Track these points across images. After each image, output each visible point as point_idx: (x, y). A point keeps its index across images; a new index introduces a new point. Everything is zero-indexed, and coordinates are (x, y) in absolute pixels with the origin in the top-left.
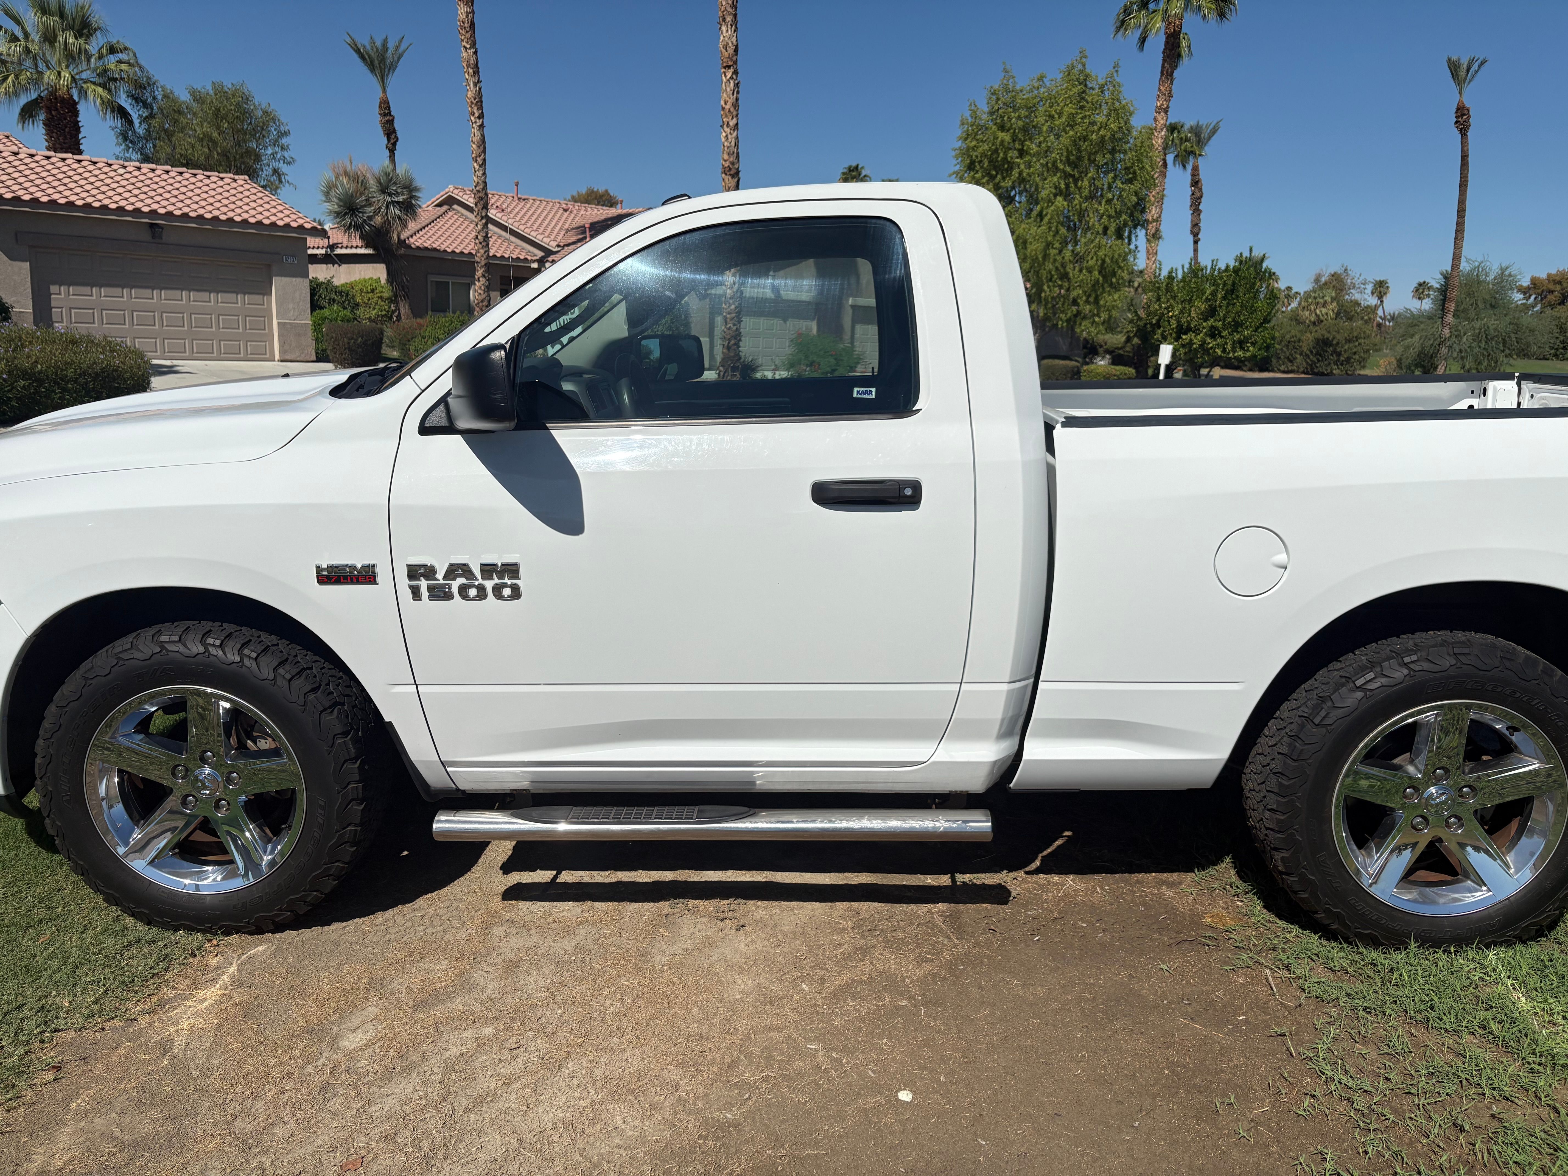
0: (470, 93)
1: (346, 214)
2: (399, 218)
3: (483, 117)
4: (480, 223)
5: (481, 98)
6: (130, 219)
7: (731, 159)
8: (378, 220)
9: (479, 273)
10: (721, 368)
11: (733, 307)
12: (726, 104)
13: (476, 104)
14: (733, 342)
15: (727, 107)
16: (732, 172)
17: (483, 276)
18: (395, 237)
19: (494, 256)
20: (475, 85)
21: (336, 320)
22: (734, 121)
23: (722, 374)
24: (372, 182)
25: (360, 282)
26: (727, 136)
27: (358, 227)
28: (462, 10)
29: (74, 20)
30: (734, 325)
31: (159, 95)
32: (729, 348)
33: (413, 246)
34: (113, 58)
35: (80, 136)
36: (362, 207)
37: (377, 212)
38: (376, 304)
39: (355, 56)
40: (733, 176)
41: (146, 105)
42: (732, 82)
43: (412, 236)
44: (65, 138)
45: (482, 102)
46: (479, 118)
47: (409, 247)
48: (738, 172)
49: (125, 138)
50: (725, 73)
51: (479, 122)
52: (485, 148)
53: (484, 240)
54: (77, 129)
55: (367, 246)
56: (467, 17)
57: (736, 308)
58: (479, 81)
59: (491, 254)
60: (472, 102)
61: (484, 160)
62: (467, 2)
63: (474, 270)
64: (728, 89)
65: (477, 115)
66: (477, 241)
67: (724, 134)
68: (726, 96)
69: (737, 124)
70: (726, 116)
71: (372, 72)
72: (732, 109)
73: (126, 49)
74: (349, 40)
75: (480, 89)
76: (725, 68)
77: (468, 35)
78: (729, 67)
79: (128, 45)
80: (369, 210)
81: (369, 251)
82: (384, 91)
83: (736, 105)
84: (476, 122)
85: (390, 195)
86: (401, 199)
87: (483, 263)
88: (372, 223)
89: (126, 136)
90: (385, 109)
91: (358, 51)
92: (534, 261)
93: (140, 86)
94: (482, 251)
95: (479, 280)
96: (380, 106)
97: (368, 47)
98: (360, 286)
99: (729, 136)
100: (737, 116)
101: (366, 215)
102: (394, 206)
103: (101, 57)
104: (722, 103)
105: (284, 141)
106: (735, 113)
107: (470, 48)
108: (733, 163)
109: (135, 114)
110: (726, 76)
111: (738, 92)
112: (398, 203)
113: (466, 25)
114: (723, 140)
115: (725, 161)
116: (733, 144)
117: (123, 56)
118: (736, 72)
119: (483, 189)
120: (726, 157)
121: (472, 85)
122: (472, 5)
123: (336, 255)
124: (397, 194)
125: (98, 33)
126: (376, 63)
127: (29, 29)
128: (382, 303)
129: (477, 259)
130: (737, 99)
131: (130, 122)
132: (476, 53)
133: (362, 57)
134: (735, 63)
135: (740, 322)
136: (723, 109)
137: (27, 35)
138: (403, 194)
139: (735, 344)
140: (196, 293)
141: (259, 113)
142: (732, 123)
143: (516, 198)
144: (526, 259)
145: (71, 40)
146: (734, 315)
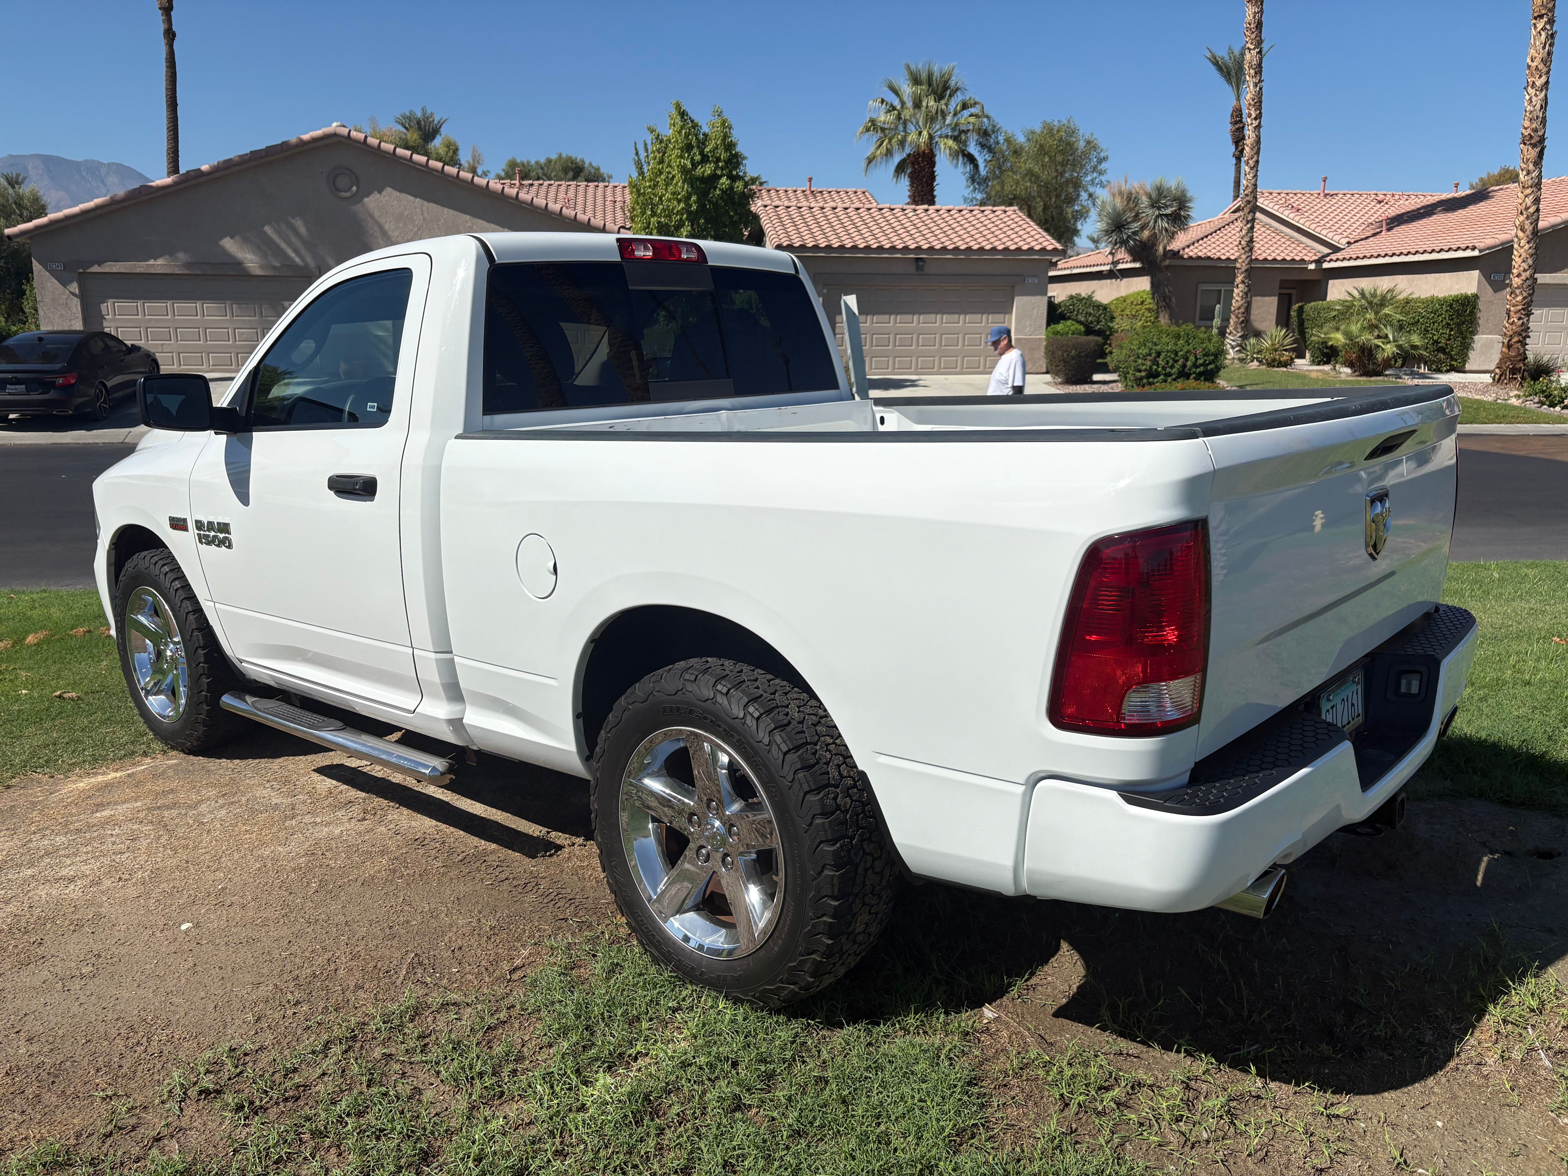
0: (1249, 95)
1: (1113, 231)
2: (1166, 230)
3: (1260, 118)
4: (1245, 228)
5: (1260, 98)
6: (899, 256)
7: (1534, 126)
8: (1146, 234)
9: (1239, 279)
10: (1497, 371)
11: (1520, 298)
12: (1532, 61)
13: (1254, 105)
14: (1516, 339)
15: (1534, 64)
16: (1533, 141)
17: (1243, 282)
18: (1161, 249)
19: (1256, 259)
20: (1256, 85)
21: (1067, 333)
22: (1544, 79)
23: (1497, 377)
24: (1144, 199)
25: (1132, 295)
26: (1530, 99)
27: (1123, 243)
28: (1250, 11)
29: (938, 86)
30: (1520, 319)
31: (1001, 139)
32: (1509, 346)
33: (1185, 256)
34: (966, 113)
35: (935, 184)
36: (1128, 223)
37: (1143, 228)
38: (1143, 315)
39: (1213, 68)
40: (1534, 146)
41: (990, 150)
42: (1543, 33)
43: (1188, 247)
44: (923, 187)
45: (1261, 102)
46: (1256, 119)
47: (1182, 257)
48: (1542, 139)
49: (973, 181)
50: (1535, 24)
51: (1256, 123)
52: (1259, 149)
53: (1248, 245)
54: (933, 178)
55: (1134, 261)
56: (1254, 17)
57: (1524, 298)
58: (1260, 81)
59: (1253, 257)
60: (1250, 104)
61: (1257, 162)
62: (1256, 2)
63: (1235, 276)
64: (1538, 43)
65: (1253, 116)
66: (1240, 247)
67: (1527, 97)
68: (1535, 52)
69: (1547, 83)
70: (1532, 75)
71: (1228, 81)
72: (1541, 66)
73: (975, 103)
74: (1209, 55)
75: (1261, 89)
76: (1535, 18)
77: (1253, 36)
78: (1541, 16)
79: (977, 100)
80: (1136, 226)
81: (1138, 265)
82: (1238, 99)
83: (1547, 60)
84: (1252, 124)
85: (1159, 208)
86: (1169, 211)
87: (1243, 270)
88: (1137, 238)
89: (974, 178)
90: (1237, 116)
91: (1216, 63)
92: (1312, 262)
93: (985, 134)
94: (1244, 257)
95: (1238, 287)
96: (1232, 115)
97: (1227, 58)
98: (1132, 299)
99: (1534, 99)
100: (1548, 73)
101: (1130, 231)
102: (1162, 219)
103: (955, 114)
104: (1529, 60)
105: (1103, 166)
106: (1545, 70)
107: (1254, 49)
108: (1536, 130)
109: (982, 158)
110: (1535, 27)
111: (1551, 45)
112: (1166, 215)
113: (1252, 26)
114: (1526, 104)
115: (1526, 128)
116: (1538, 107)
117: (972, 110)
118: (1551, 22)
119: (1251, 193)
120: (1527, 123)
121: (1252, 87)
122: (1262, 4)
123: (1118, 270)
124: (1166, 207)
125: (959, 93)
126: (1233, 73)
127: (905, 98)
128: (1149, 315)
129: (1238, 265)
130: (1550, 53)
131: (976, 167)
132: (1260, 52)
133: (1220, 68)
134: (1552, 10)
135: (1529, 314)
136: (1529, 67)
137: (903, 103)
138: (1172, 207)
139: (1519, 341)
140: (948, 316)
141: (1082, 144)
142: (1539, 83)
143: (1322, 194)
144: (1302, 260)
145: (932, 103)
146: (1520, 307)
